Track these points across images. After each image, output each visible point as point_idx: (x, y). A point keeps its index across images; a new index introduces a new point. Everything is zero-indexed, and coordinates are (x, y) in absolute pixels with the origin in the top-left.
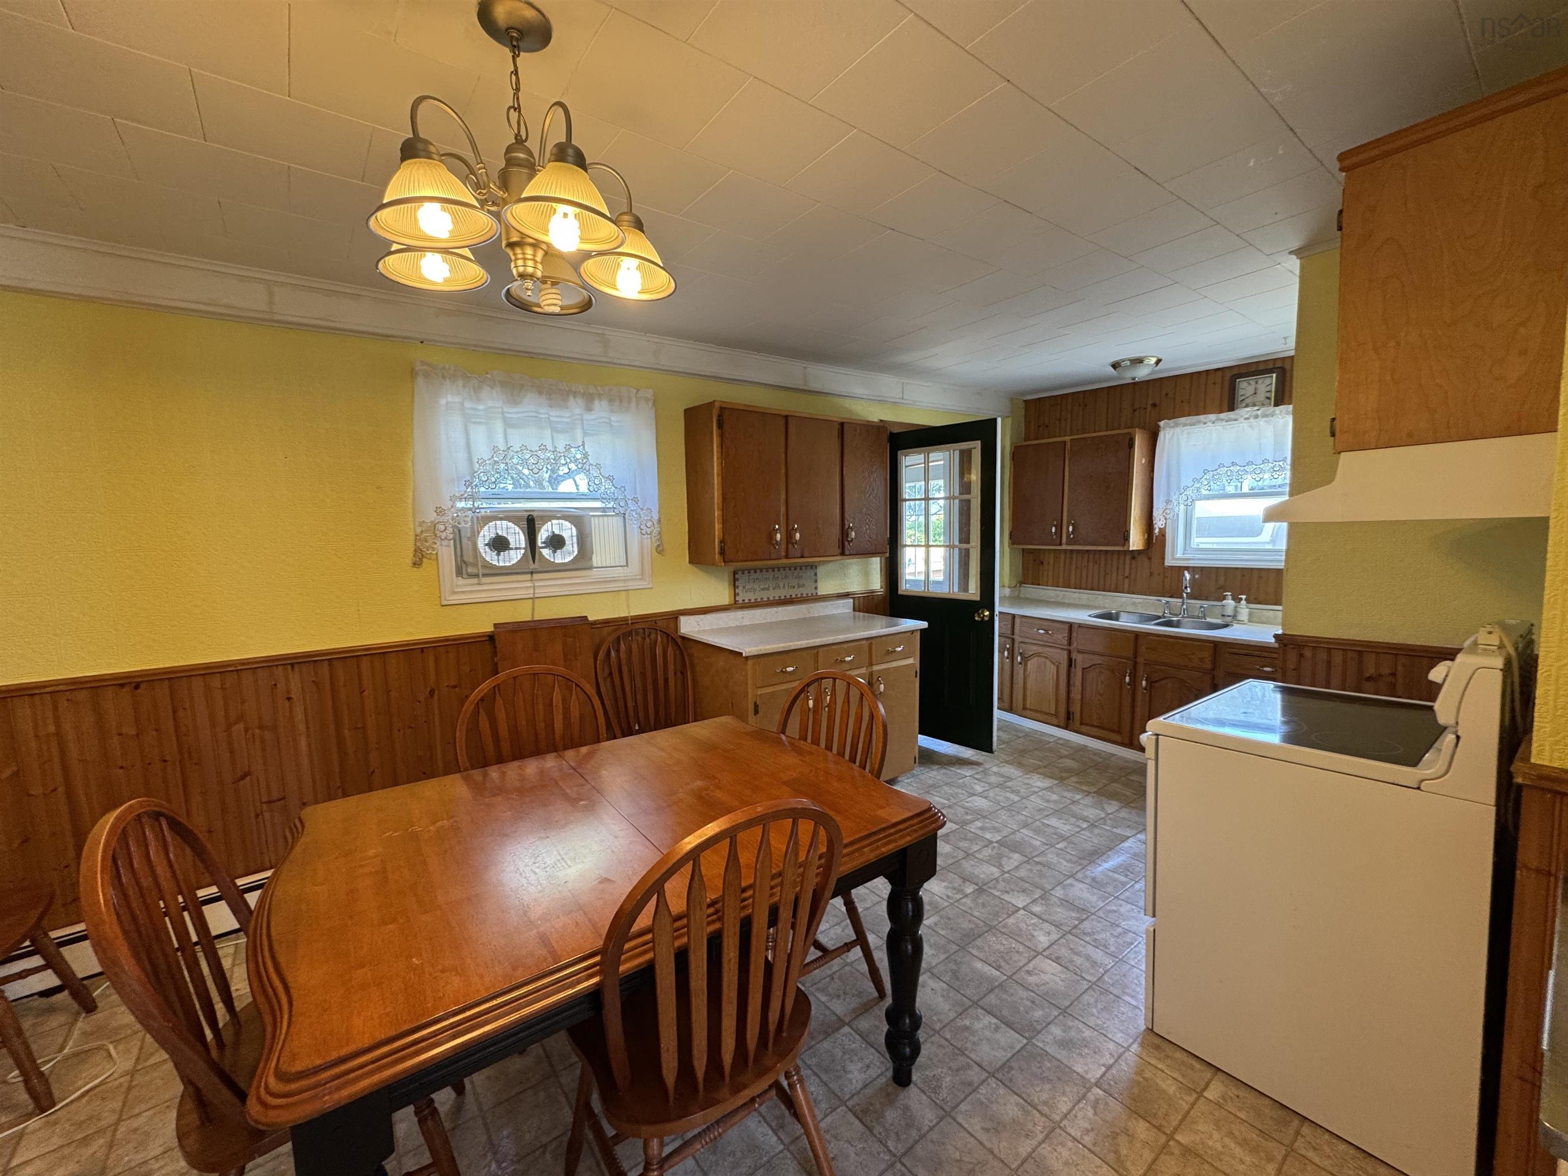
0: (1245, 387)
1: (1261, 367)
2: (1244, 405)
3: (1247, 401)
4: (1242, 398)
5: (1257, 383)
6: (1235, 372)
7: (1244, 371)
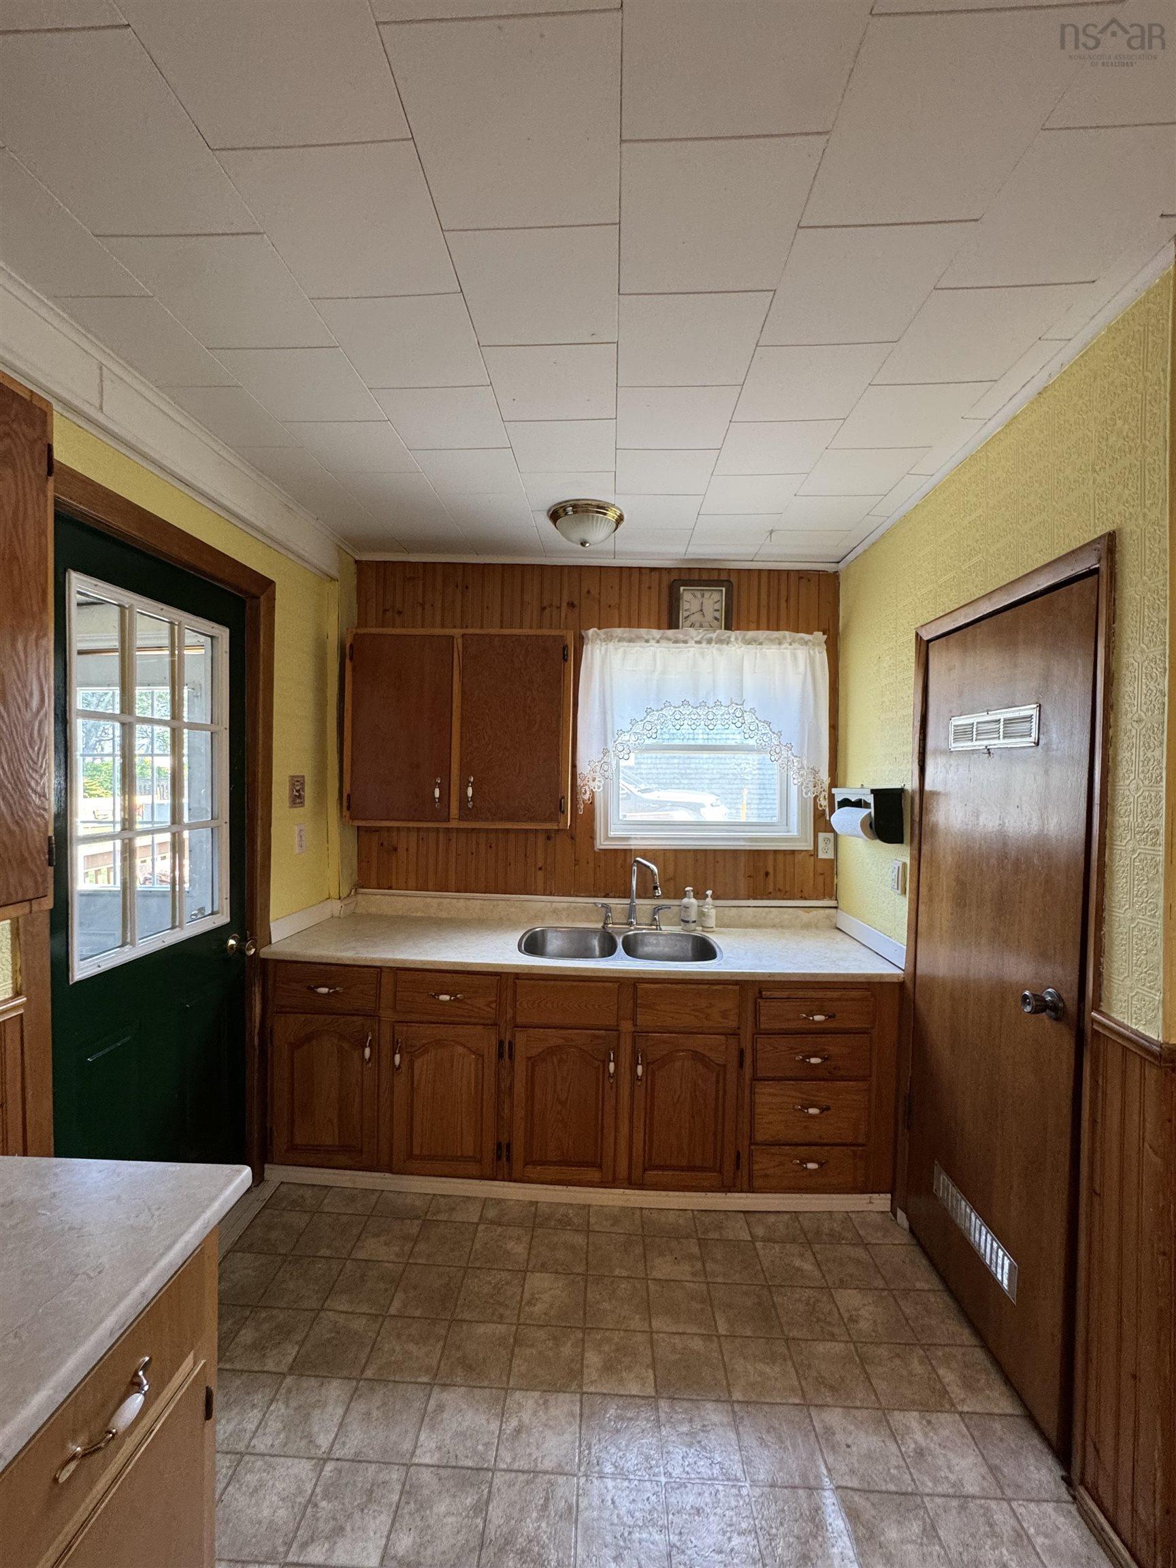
0: (690, 600)
1: (705, 576)
2: (688, 623)
3: (693, 618)
4: (686, 614)
5: (703, 596)
6: (675, 576)
7: (685, 577)
